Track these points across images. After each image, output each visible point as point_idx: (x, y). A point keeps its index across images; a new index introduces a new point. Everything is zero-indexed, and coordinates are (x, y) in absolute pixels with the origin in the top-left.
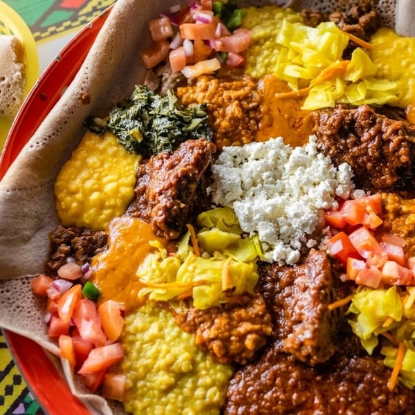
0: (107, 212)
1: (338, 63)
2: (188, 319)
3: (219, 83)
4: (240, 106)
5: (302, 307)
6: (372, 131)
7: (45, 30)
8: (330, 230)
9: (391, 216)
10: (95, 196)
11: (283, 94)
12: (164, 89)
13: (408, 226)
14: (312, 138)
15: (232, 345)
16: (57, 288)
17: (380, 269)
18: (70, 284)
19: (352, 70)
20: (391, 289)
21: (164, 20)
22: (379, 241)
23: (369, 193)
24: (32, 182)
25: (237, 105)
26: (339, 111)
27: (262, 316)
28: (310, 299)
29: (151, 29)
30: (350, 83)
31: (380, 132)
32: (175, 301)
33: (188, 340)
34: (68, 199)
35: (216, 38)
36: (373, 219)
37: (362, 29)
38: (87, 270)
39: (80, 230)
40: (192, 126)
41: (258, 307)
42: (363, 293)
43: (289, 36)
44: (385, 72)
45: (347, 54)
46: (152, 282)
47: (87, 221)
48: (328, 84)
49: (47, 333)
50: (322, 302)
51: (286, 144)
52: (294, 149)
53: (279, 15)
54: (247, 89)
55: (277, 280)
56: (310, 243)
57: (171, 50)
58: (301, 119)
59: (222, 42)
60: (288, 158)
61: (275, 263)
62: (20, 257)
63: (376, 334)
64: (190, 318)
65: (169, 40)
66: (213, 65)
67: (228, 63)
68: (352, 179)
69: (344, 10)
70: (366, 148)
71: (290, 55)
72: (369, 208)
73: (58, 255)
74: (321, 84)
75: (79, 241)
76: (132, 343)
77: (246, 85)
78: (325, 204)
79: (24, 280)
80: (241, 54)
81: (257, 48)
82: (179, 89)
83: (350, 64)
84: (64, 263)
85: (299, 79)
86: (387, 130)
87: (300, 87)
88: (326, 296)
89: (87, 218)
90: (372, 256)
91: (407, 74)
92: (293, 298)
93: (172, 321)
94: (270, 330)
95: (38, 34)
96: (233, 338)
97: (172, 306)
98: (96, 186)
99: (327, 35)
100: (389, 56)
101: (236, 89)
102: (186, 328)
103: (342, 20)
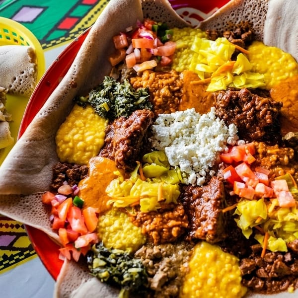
0: (87, 154)
1: (228, 63)
2: (137, 219)
3: (156, 75)
4: (169, 89)
5: (206, 211)
6: (249, 105)
7: (48, 42)
8: (224, 164)
9: (261, 156)
10: (80, 144)
11: (195, 82)
12: (123, 78)
13: (271, 162)
14: (213, 108)
15: (164, 234)
16: (57, 200)
17: (254, 188)
18: (65, 198)
19: (237, 67)
20: (260, 200)
21: (122, 36)
22: (254, 171)
23: (247, 142)
24: (41, 136)
25: (167, 89)
26: (229, 92)
27: (182, 217)
28: (211, 206)
29: (115, 42)
30: (236, 75)
31: (254, 105)
32: (129, 207)
33: (137, 230)
34: (64, 146)
35: (154, 47)
36: (250, 158)
37: (243, 42)
38: (75, 189)
39: (71, 165)
40: (139, 102)
41: (180, 211)
42: (244, 202)
43: (199, 46)
44: (257, 68)
45: (234, 57)
46: (115, 196)
47: (76, 159)
48: (223, 76)
49: (51, 227)
50: (218, 208)
51: (197, 112)
52: (202, 115)
53: (193, 33)
54: (173, 79)
55: (191, 195)
56: (212, 173)
57: (127, 55)
58: (206, 97)
59: (158, 50)
60: (198, 121)
61: (190, 185)
62: (35, 182)
63: (251, 227)
64: (138, 218)
65: (126, 48)
66: (153, 64)
67: (162, 62)
68: (237, 134)
69: (232, 30)
70: (246, 115)
71: (199, 58)
72: (247, 151)
73: (58, 180)
74: (218, 75)
75: (71, 172)
76: (103, 233)
77: (173, 76)
78: (220, 149)
79: (37, 195)
80: (169, 57)
81: (179, 53)
82: (132, 79)
83: (236, 63)
84: (61, 184)
85: (205, 72)
86: (259, 104)
87: (205, 78)
88: (221, 204)
89: (75, 158)
90: (249, 180)
91: (270, 70)
92: (201, 205)
93: (127, 219)
94: (187, 225)
95: (44, 45)
96: (164, 230)
97: (128, 211)
98: (81, 138)
99: (222, 46)
100: (259, 59)
101: (166, 79)
102: (137, 224)
103: (231, 37)
